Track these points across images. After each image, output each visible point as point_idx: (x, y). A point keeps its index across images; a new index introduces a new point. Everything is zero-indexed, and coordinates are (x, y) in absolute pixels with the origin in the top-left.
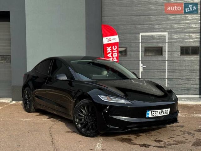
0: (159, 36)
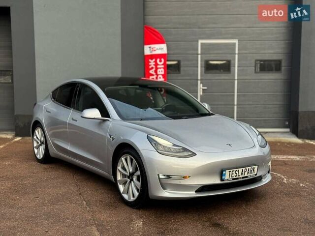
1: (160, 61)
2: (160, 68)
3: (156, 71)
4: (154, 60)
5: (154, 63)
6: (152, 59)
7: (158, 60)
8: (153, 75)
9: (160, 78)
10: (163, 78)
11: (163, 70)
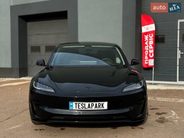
1: (151, 36)
2: (151, 40)
3: (148, 43)
4: (148, 36)
5: (148, 38)
6: (146, 35)
7: (150, 35)
8: (146, 45)
9: (151, 47)
10: (153, 46)
11: (152, 41)
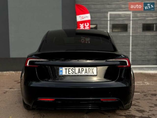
0: (125, 15)
